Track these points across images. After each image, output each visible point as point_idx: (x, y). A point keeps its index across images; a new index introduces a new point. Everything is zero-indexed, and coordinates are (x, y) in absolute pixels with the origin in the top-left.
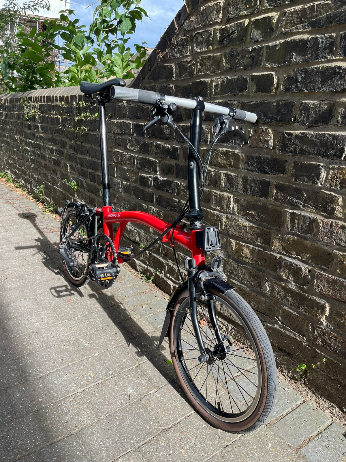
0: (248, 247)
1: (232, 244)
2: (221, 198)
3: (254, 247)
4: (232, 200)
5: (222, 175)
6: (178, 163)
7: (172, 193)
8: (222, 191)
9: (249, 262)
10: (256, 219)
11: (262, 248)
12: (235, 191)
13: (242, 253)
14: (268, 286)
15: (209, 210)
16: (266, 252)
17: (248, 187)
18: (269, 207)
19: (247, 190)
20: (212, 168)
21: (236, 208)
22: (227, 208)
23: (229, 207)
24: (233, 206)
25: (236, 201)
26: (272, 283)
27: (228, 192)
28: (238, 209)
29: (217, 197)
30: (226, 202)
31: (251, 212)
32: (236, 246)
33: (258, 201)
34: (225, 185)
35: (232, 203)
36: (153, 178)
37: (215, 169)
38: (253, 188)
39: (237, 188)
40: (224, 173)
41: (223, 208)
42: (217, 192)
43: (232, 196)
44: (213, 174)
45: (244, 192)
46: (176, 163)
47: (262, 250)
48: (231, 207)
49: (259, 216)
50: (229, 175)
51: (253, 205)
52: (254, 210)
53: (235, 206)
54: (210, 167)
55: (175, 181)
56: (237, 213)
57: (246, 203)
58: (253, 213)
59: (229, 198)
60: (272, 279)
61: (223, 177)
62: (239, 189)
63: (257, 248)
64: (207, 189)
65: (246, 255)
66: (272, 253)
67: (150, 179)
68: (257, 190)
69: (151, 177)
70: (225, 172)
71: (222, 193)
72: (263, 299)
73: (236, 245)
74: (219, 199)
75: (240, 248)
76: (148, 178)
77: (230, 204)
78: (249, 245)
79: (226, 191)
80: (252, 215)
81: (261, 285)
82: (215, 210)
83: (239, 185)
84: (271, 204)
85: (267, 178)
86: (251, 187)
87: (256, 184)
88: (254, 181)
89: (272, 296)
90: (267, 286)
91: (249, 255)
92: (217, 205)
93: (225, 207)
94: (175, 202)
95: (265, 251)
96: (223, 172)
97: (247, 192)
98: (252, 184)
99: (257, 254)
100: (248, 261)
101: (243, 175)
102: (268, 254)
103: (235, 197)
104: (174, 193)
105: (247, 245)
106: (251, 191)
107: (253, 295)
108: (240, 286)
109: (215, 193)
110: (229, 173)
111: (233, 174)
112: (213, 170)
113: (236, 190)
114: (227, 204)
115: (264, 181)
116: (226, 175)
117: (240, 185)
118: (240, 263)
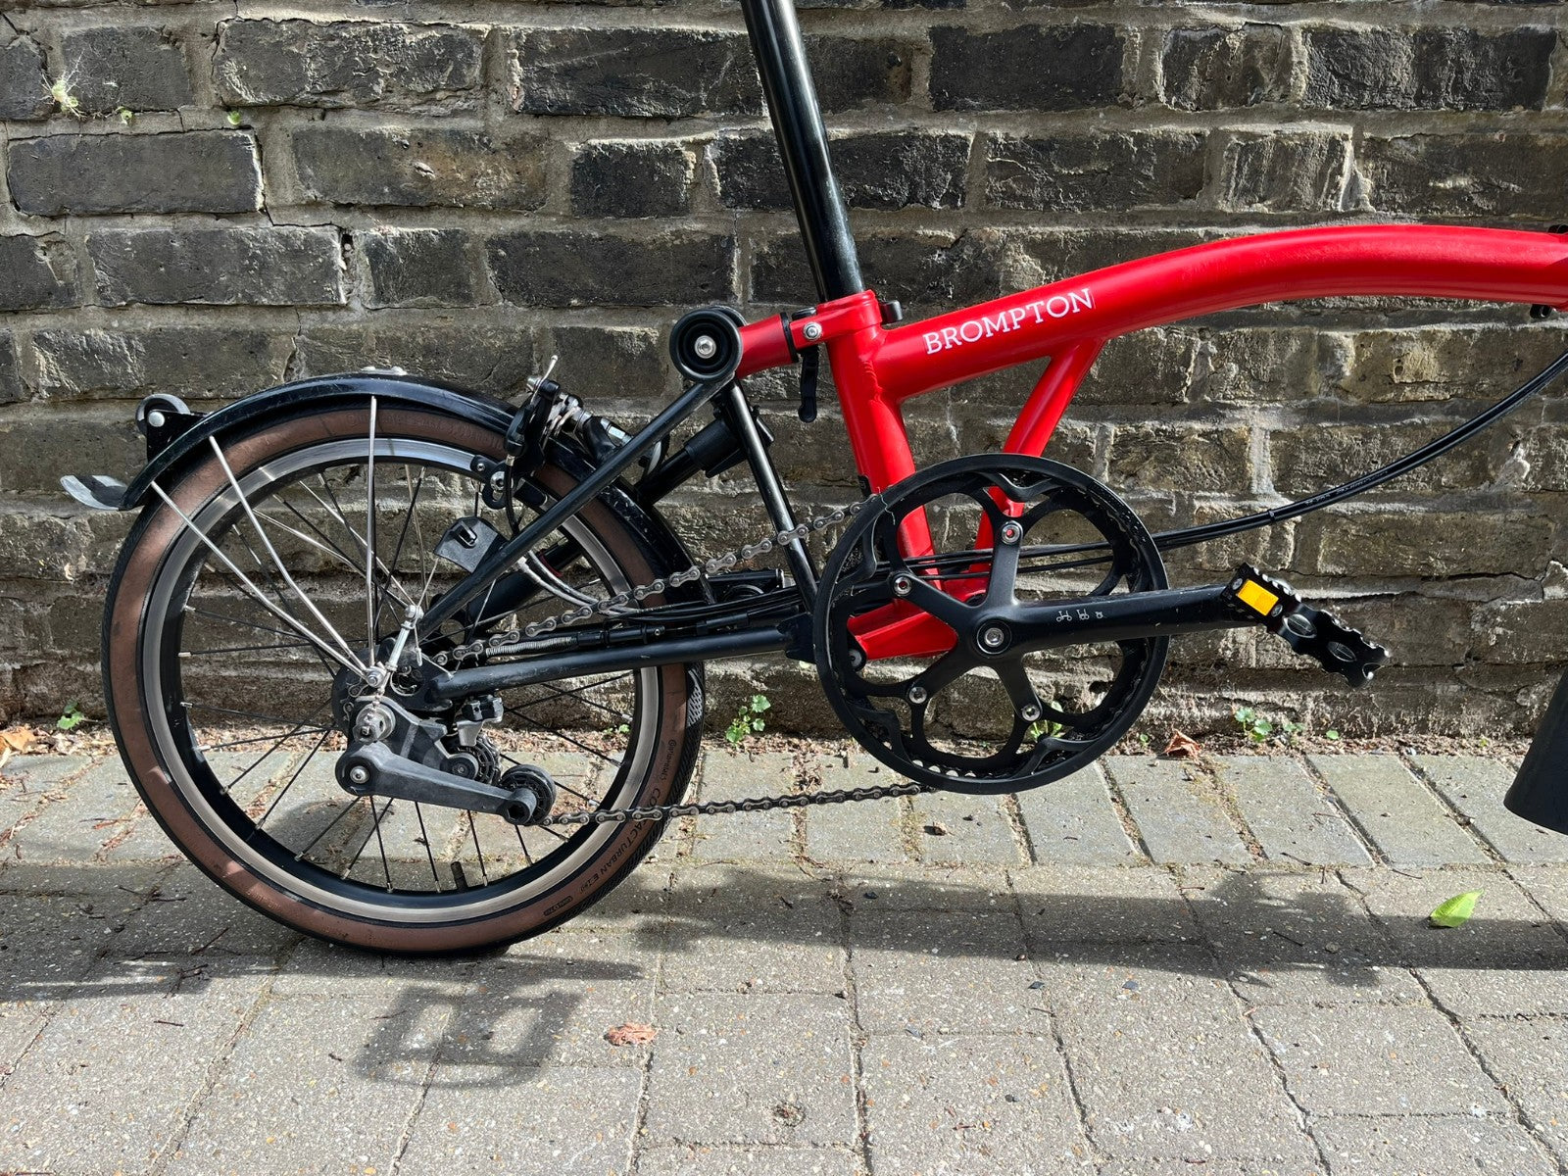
0: (1429, 338)
1: (1339, 353)
2: (1287, 154)
3: (1461, 327)
4: (1349, 147)
5: (1299, 38)
6: (955, 21)
7: (912, 199)
8: (1291, 117)
9: (1431, 400)
10: (1476, 208)
11: (1499, 319)
12: (1372, 106)
13: (1399, 370)
14: (1528, 457)
15: (1201, 231)
16: (1524, 330)
17: (1445, 75)
18: (1541, 143)
19: (1436, 88)
20: (1235, 12)
21: (1367, 184)
22: (1317, 195)
23: (1336, 186)
24: (1354, 179)
25: (1370, 151)
26: (1543, 440)
27: (1327, 117)
28: (1378, 187)
29: (1259, 156)
30: (1313, 165)
31: (1449, 184)
32: (1359, 355)
33: (1483, 131)
34: (1310, 86)
35: (1348, 163)
36: (726, 145)
37: (1250, 12)
38: (1467, 75)
39: (1384, 88)
40: (1306, 30)
41: (1293, 200)
42: (1266, 129)
43: (1349, 131)
44: (1235, 42)
45: (1419, 98)
46: (938, 22)
47: (1501, 326)
48: (1343, 182)
49: (1488, 190)
50: (1336, 33)
51: (1463, 147)
52: (1462, 170)
53: (1360, 175)
54: (1217, 8)
55: (935, 132)
56: (1370, 208)
57: (1421, 148)
58: (1463, 182)
59: (1334, 146)
60: (1544, 425)
61: (1302, 51)
62: (1396, 91)
63: (1477, 327)
64: (1191, 129)
65: (1417, 374)
66: (1548, 324)
67: (691, 156)
68: (1489, 79)
69: (698, 146)
70: (1315, 21)
71: (1288, 128)
72: (1495, 518)
73: (1360, 348)
74: (1273, 161)
75: (1388, 354)
76: (671, 156)
77: (1339, 171)
78: (1435, 327)
79: (1313, 114)
80: (1458, 194)
81: (1485, 470)
82: (1237, 220)
83: (1397, 74)
84: (1547, 131)
85: (1537, 21)
86: (1460, 72)
87: (1486, 53)
88: (1475, 40)
89: (1545, 489)
90: (1520, 460)
91: (1432, 371)
92: (1255, 190)
93: (1307, 193)
94: (940, 244)
95: (1518, 327)
96: (1302, 22)
97: (1436, 99)
98: (1467, 57)
99: (1473, 352)
100: (1424, 394)
101: (1417, 25)
102: (1535, 334)
103: (1367, 135)
104: (927, 200)
105: (1426, 328)
106: (1457, 88)
107: (1447, 524)
108: (1379, 512)
109: (1242, 135)
110: (1342, 24)
111: (1361, 27)
112: (1237, 21)
113: (1377, 100)
114: (1322, 175)
115: (1530, 37)
116: (1323, 39)
117: (1402, 73)
118: (1379, 420)
